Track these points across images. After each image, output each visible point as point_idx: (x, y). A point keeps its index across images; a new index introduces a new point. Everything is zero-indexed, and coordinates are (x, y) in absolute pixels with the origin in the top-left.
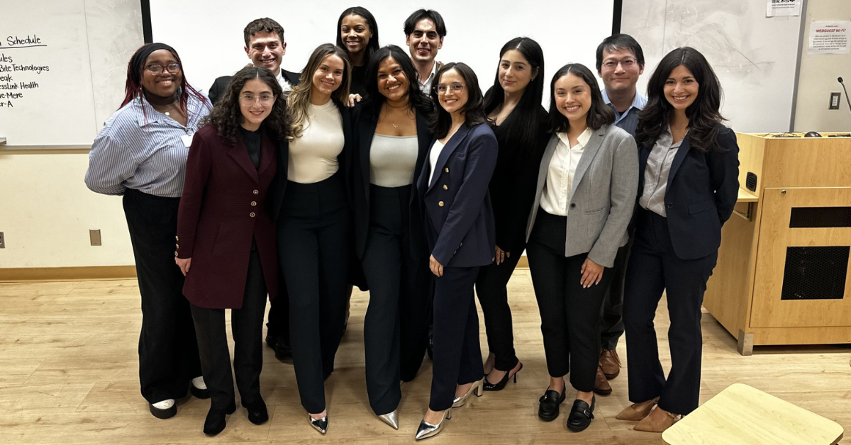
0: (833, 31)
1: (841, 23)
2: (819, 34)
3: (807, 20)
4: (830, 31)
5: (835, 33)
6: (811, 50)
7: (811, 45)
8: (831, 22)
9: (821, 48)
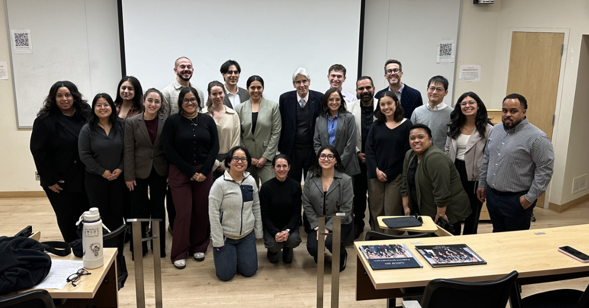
0: (471, 70)
1: (475, 66)
2: (464, 71)
3: (458, 65)
4: (470, 70)
5: (472, 71)
6: (460, 80)
7: (460, 77)
8: (470, 66)
9: (465, 79)
